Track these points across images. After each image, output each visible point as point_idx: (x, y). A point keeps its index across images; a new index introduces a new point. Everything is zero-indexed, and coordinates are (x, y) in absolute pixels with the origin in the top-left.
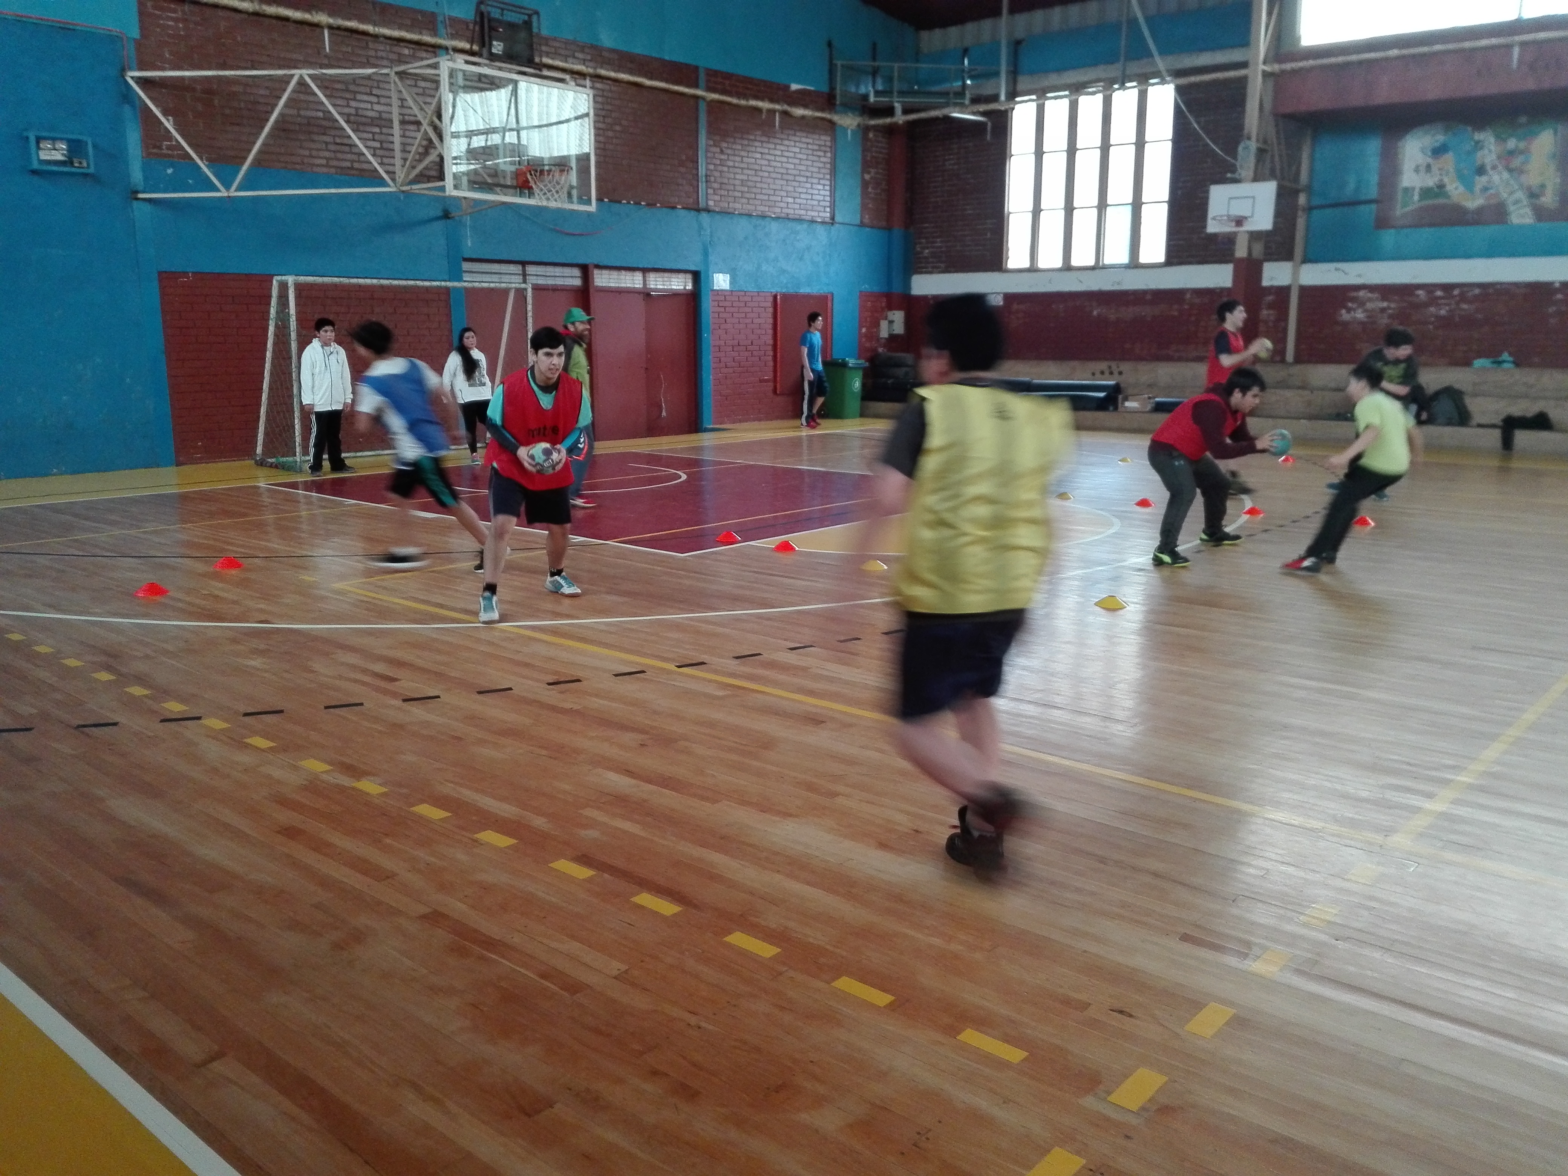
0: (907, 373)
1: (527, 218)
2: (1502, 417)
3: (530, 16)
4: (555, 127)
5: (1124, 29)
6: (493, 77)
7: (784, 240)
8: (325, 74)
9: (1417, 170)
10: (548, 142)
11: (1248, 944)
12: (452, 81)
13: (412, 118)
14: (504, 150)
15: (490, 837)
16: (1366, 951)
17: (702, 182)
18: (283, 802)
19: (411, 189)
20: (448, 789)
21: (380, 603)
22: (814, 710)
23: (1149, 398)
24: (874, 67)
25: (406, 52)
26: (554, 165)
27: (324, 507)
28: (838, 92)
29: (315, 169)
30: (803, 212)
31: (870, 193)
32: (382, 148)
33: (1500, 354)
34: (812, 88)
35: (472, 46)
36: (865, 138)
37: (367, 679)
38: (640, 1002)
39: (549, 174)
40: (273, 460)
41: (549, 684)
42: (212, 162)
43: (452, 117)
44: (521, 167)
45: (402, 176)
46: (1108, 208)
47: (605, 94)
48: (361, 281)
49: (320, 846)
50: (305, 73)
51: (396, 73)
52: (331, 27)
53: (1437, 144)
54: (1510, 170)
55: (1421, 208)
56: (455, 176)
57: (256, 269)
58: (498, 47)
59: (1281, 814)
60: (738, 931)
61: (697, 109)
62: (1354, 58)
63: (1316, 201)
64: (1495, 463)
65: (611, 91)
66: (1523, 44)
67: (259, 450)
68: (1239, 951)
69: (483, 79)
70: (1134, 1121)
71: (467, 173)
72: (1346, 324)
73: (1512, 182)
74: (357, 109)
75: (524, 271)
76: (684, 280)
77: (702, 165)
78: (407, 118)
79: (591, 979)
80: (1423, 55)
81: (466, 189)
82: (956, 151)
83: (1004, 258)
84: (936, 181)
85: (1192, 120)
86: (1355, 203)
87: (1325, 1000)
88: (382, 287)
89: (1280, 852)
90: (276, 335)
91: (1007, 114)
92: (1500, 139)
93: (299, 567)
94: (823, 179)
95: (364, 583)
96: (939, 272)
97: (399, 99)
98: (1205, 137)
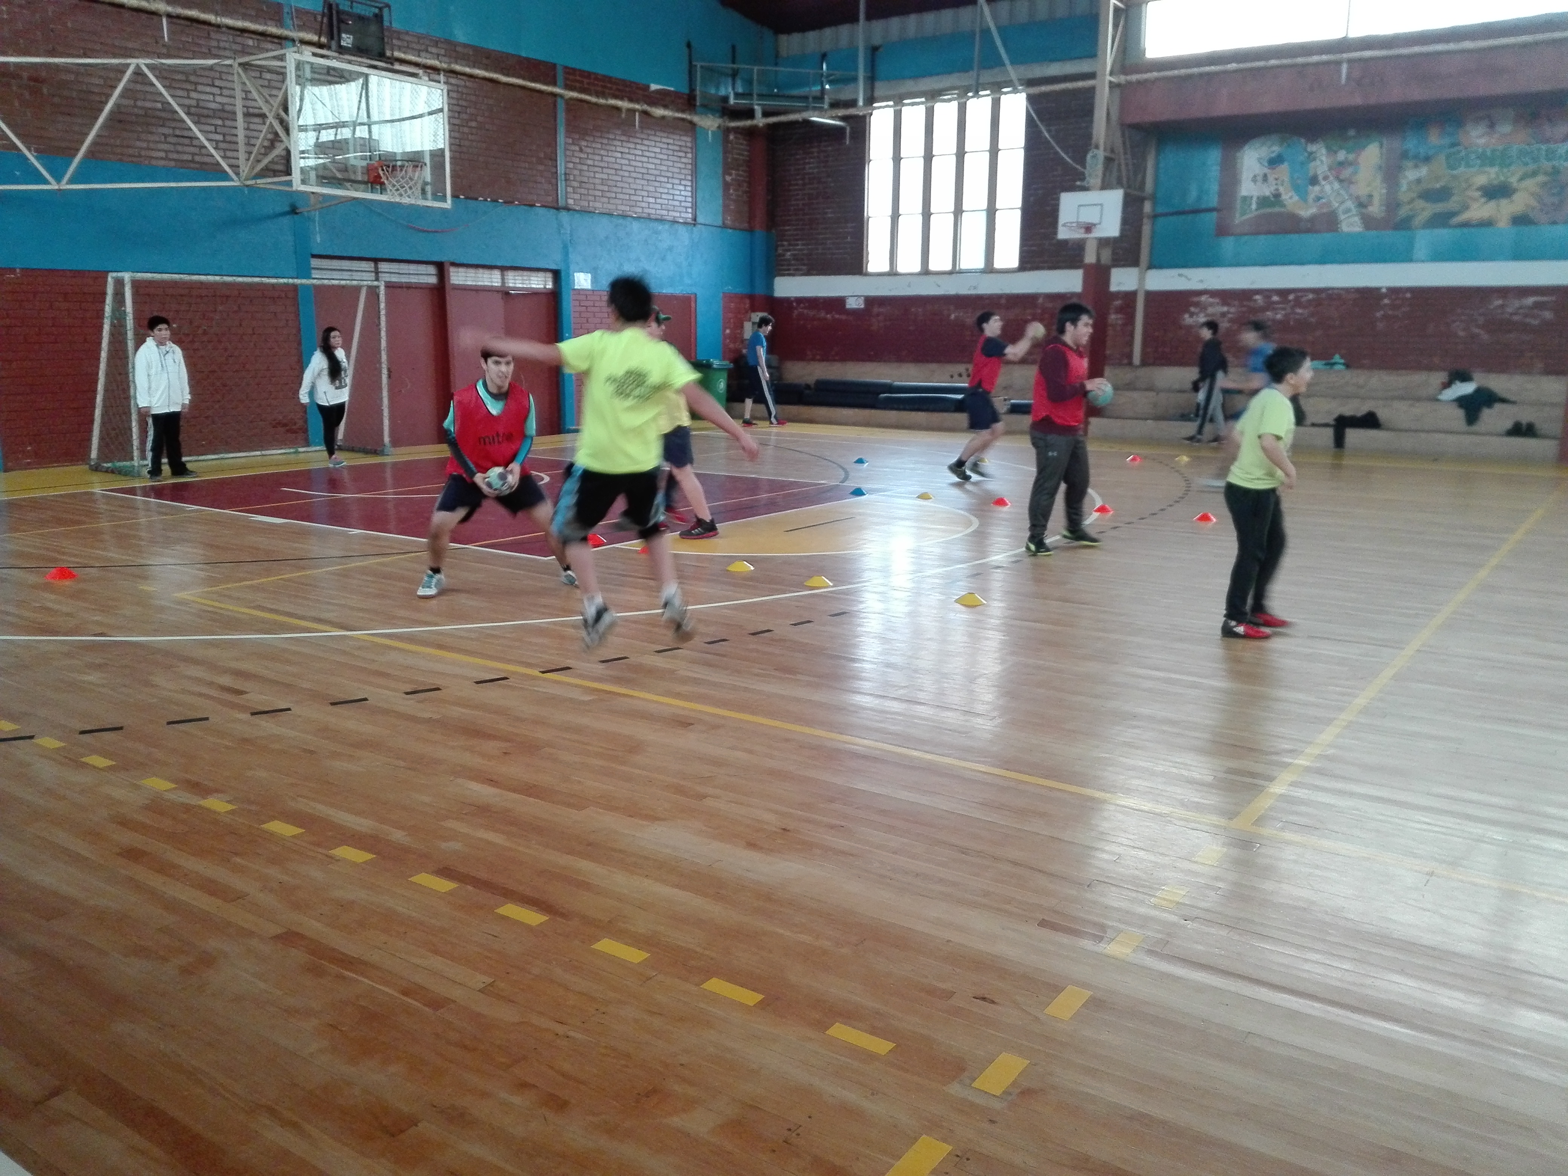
1: (380, 215)
2: (1335, 416)
3: (381, 9)
4: (407, 122)
5: (978, 38)
6: (342, 70)
7: (646, 240)
8: (163, 64)
9: (1254, 179)
10: (401, 137)
11: (1103, 927)
12: (299, 73)
13: (256, 111)
14: (355, 145)
15: (347, 852)
16: (1213, 930)
17: (561, 181)
18: (124, 823)
19: (256, 184)
20: (302, 805)
21: (226, 612)
22: (682, 713)
23: (1005, 400)
24: (733, 69)
25: (250, 42)
26: (407, 161)
27: (165, 514)
28: (698, 93)
29: (154, 162)
30: (665, 213)
31: (732, 195)
32: (224, 141)
33: (1331, 356)
34: (673, 89)
35: (320, 37)
36: (726, 140)
37: (213, 692)
38: (505, 1014)
39: (401, 170)
40: (109, 465)
41: (407, 693)
42: (40, 153)
43: (300, 110)
44: (372, 162)
45: (247, 170)
46: (963, 214)
47: (460, 90)
48: (203, 278)
49: (165, 869)
50: (142, 62)
51: (240, 64)
52: (169, 16)
53: (1273, 155)
54: (1341, 181)
55: (1259, 216)
56: (302, 170)
57: (91, 264)
58: (347, 40)
59: (1132, 801)
60: (607, 937)
61: (555, 106)
62: (1195, 70)
63: (1160, 210)
64: (1329, 461)
65: (466, 87)
66: (1350, 61)
67: (94, 454)
68: (1094, 935)
69: (332, 72)
70: (997, 1105)
71: (316, 168)
72: (1190, 327)
73: (1342, 192)
74: (198, 100)
75: (376, 268)
76: (543, 279)
77: (561, 164)
78: (251, 110)
79: (457, 993)
80: (1259, 69)
81: (314, 183)
82: (816, 154)
83: (865, 261)
84: (797, 185)
85: (1043, 128)
86: (1196, 212)
87: (1176, 979)
88: (225, 284)
89: (1132, 837)
90: (112, 334)
91: (866, 118)
92: (1331, 151)
93: (139, 577)
94: (685, 180)
95: (209, 593)
96: (802, 275)
97: (243, 91)
98: (1054, 144)
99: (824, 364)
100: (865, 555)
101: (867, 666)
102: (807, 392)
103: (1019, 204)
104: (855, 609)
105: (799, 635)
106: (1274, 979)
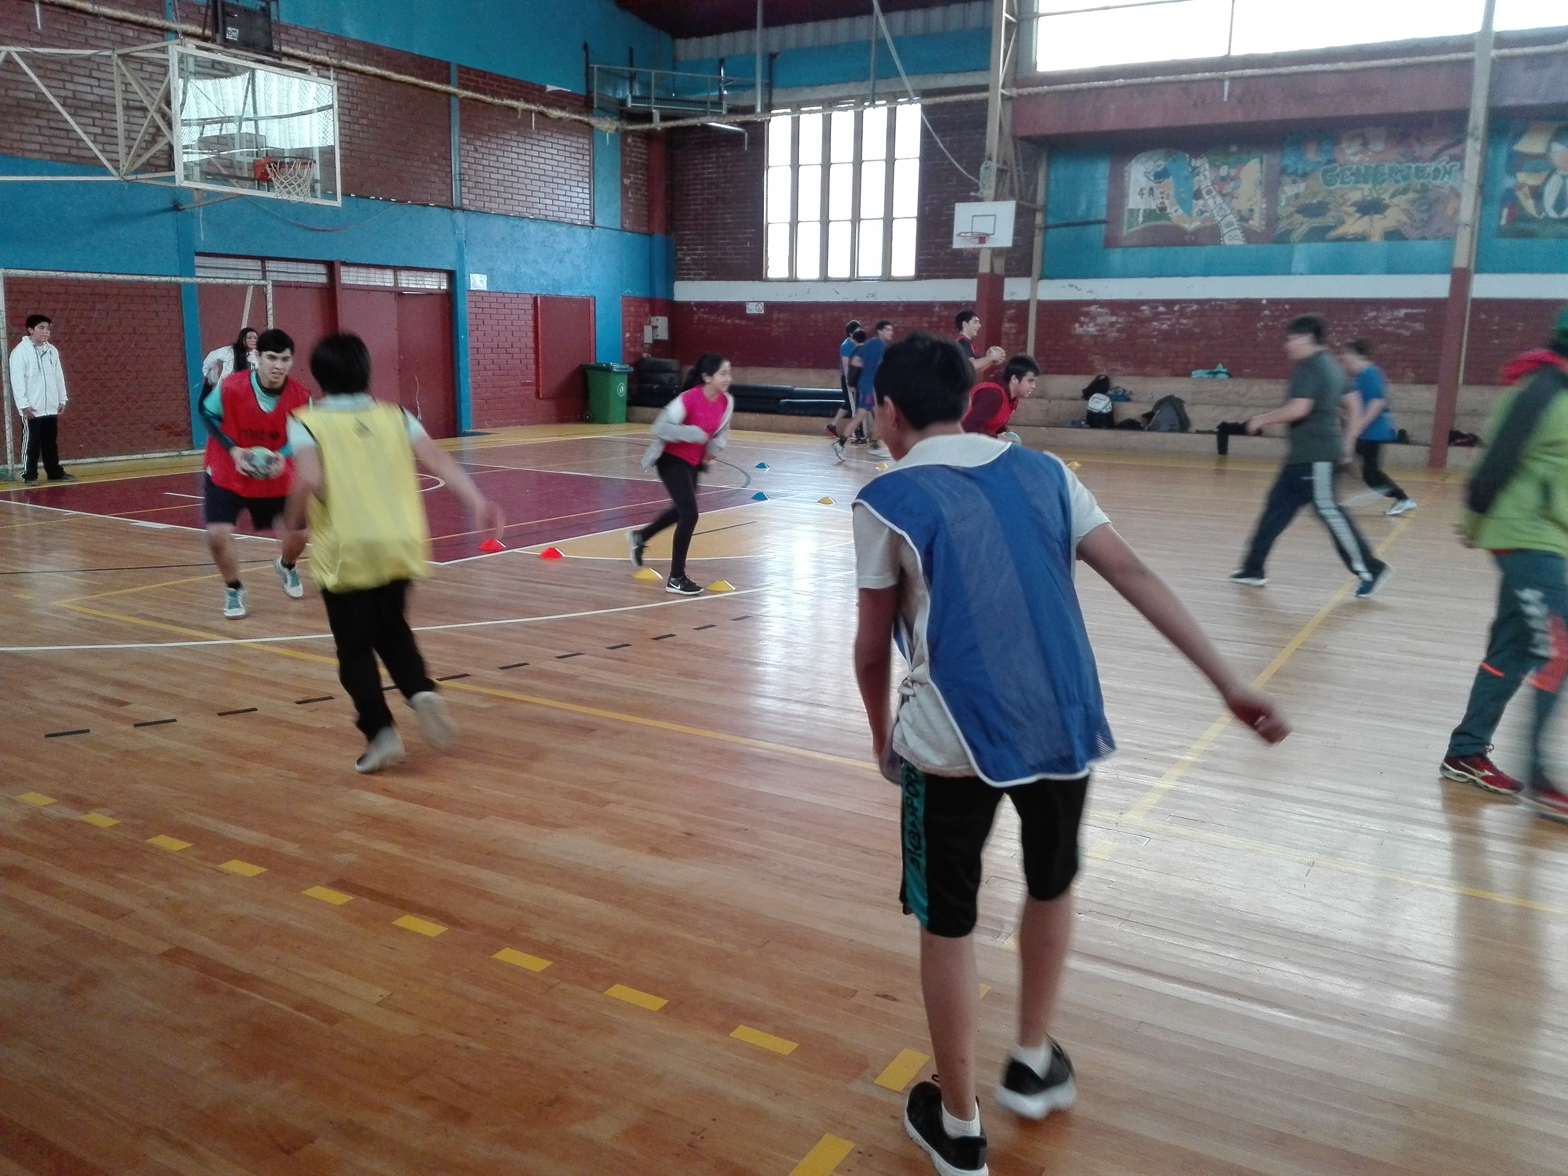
0: (672, 379)
1: (266, 212)
2: (1218, 424)
3: (268, 3)
4: (296, 118)
5: (873, 46)
6: (227, 64)
7: (543, 242)
8: (36, 53)
9: (1141, 193)
10: (289, 133)
11: (1000, 923)
12: (182, 66)
13: (137, 104)
14: (241, 141)
15: (236, 866)
16: (1107, 923)
17: (456, 181)
18: (1, 840)
19: (138, 179)
20: (190, 819)
21: (106, 621)
22: (581, 718)
24: (631, 73)
25: (131, 33)
26: (296, 158)
27: (40, 519)
28: (595, 95)
29: (27, 155)
30: (562, 215)
31: (630, 198)
32: (103, 134)
33: (1215, 365)
34: (569, 90)
35: (204, 31)
36: (624, 142)
37: (95, 704)
38: (403, 1026)
39: (290, 167)
41: (298, 703)
43: (183, 104)
44: (260, 158)
45: (127, 165)
46: (861, 222)
47: (351, 86)
48: (81, 275)
49: (45, 886)
50: (13, 49)
51: (119, 56)
52: (42, 2)
53: (1159, 169)
54: (1223, 196)
55: (1145, 229)
56: (186, 165)
58: (233, 33)
60: (508, 947)
61: (449, 106)
62: (1085, 85)
63: (1051, 221)
64: (1212, 466)
65: (357, 84)
66: (1232, 79)
68: (992, 930)
69: (217, 66)
71: (200, 164)
72: (1081, 336)
73: (1224, 206)
74: (74, 92)
75: (264, 267)
76: (437, 280)
77: (455, 163)
78: (131, 103)
79: (352, 1007)
80: (1146, 85)
81: (198, 179)
82: (714, 160)
83: (764, 267)
84: (696, 189)
85: (937, 139)
86: (1086, 223)
88: (105, 282)
91: (764, 125)
92: (1214, 165)
93: (12, 585)
94: (582, 182)
95: (89, 601)
96: (702, 280)
97: (123, 83)
98: (949, 156)
100: (767, 560)
101: (770, 669)
103: (915, 214)
104: (758, 613)
105: (702, 639)
106: (1165, 969)
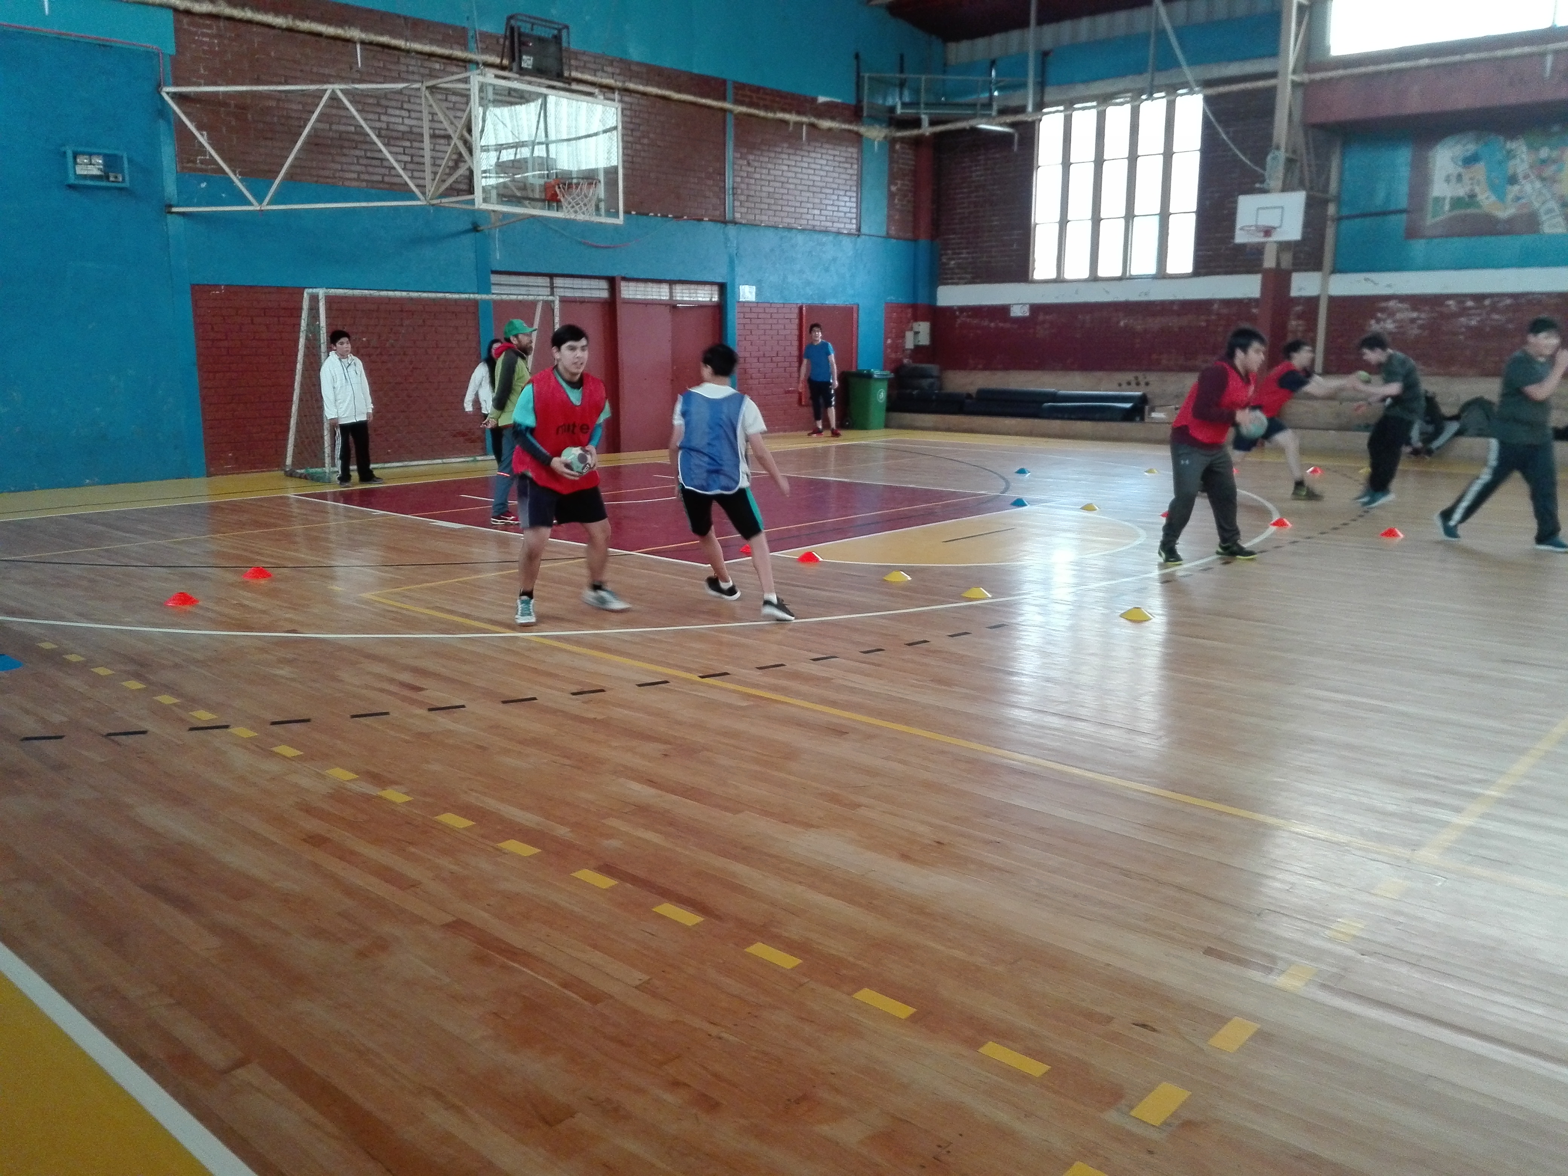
0: (931, 385)
1: (556, 231)
3: (560, 30)
4: (583, 140)
5: (1153, 40)
6: (523, 91)
7: (810, 252)
8: (357, 89)
9: (1448, 180)
10: (577, 155)
11: (1273, 958)
12: (482, 95)
13: (442, 133)
14: (533, 163)
15: (513, 846)
16: (1393, 967)
17: (729, 195)
18: (309, 810)
19: (441, 203)
20: (473, 799)
21: (406, 612)
22: (837, 721)
24: (900, 79)
25: (437, 66)
26: (583, 178)
27: (352, 518)
28: (865, 103)
29: (347, 183)
30: (829, 224)
31: (896, 205)
32: (412, 162)
34: (839, 101)
35: (502, 60)
36: (892, 150)
37: (393, 688)
38: (661, 1012)
39: (577, 187)
40: (302, 471)
41: (574, 694)
42: (245, 176)
43: (482, 131)
44: (549, 180)
45: (432, 190)
46: (1135, 219)
47: (633, 107)
48: (391, 294)
49: (346, 855)
50: (338, 87)
51: (427, 88)
52: (363, 43)
53: (1468, 154)
54: (1543, 179)
55: (1452, 217)
56: (484, 189)
57: (288, 281)
58: (528, 62)
59: (1307, 828)
60: (760, 941)
61: (724, 122)
62: (1384, 67)
63: (1345, 212)
65: (638, 104)
66: (1556, 52)
67: (289, 461)
68: (1264, 966)
69: (513, 93)
70: (1155, 1135)
71: (496, 187)
73: (1544, 191)
74: (388, 123)
75: (552, 283)
76: (710, 292)
77: (729, 177)
78: (437, 132)
79: (613, 988)
80: (1455, 64)
81: (495, 202)
82: (982, 162)
83: (1031, 269)
84: (963, 193)
85: (1220, 130)
86: (1385, 213)
87: (1350, 1015)
88: (411, 299)
89: (1306, 866)
90: (307, 347)
91: (1034, 125)
92: (1533, 148)
93: (327, 577)
94: (850, 191)
95: (391, 593)
96: (966, 283)
97: (429, 113)
98: (1232, 146)
99: (987, 373)
100: (1026, 567)
101: (1025, 680)
102: (968, 401)
103: (1194, 207)
104: (1014, 621)
105: (956, 646)
106: (1458, 1021)
